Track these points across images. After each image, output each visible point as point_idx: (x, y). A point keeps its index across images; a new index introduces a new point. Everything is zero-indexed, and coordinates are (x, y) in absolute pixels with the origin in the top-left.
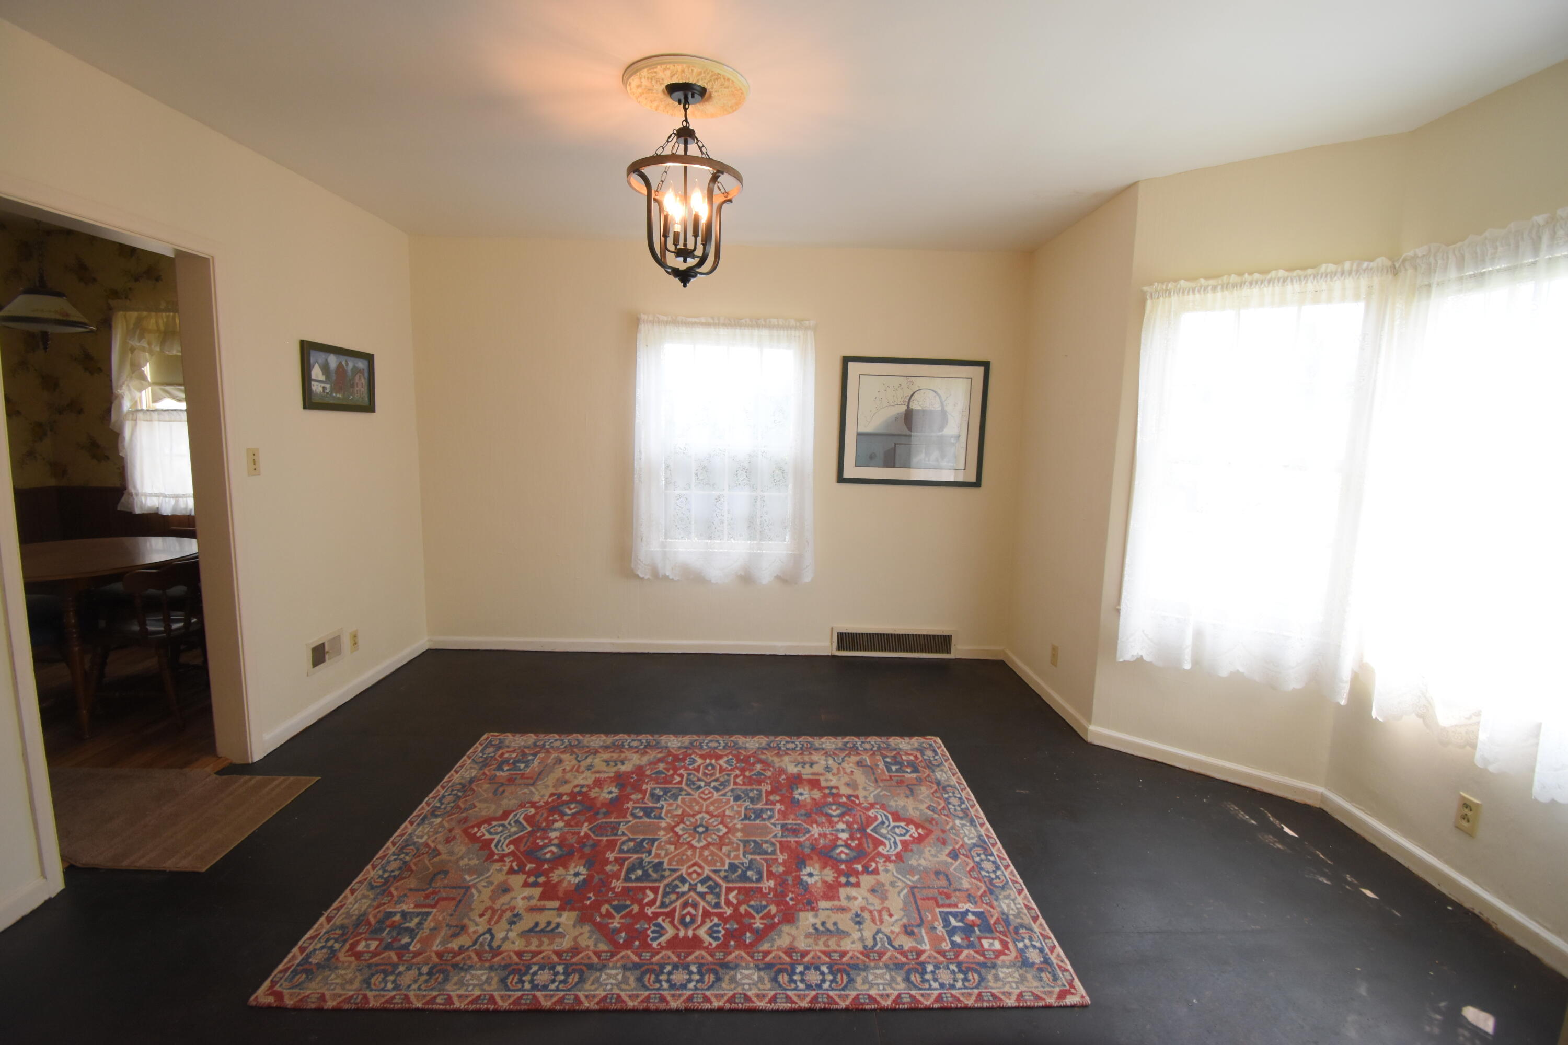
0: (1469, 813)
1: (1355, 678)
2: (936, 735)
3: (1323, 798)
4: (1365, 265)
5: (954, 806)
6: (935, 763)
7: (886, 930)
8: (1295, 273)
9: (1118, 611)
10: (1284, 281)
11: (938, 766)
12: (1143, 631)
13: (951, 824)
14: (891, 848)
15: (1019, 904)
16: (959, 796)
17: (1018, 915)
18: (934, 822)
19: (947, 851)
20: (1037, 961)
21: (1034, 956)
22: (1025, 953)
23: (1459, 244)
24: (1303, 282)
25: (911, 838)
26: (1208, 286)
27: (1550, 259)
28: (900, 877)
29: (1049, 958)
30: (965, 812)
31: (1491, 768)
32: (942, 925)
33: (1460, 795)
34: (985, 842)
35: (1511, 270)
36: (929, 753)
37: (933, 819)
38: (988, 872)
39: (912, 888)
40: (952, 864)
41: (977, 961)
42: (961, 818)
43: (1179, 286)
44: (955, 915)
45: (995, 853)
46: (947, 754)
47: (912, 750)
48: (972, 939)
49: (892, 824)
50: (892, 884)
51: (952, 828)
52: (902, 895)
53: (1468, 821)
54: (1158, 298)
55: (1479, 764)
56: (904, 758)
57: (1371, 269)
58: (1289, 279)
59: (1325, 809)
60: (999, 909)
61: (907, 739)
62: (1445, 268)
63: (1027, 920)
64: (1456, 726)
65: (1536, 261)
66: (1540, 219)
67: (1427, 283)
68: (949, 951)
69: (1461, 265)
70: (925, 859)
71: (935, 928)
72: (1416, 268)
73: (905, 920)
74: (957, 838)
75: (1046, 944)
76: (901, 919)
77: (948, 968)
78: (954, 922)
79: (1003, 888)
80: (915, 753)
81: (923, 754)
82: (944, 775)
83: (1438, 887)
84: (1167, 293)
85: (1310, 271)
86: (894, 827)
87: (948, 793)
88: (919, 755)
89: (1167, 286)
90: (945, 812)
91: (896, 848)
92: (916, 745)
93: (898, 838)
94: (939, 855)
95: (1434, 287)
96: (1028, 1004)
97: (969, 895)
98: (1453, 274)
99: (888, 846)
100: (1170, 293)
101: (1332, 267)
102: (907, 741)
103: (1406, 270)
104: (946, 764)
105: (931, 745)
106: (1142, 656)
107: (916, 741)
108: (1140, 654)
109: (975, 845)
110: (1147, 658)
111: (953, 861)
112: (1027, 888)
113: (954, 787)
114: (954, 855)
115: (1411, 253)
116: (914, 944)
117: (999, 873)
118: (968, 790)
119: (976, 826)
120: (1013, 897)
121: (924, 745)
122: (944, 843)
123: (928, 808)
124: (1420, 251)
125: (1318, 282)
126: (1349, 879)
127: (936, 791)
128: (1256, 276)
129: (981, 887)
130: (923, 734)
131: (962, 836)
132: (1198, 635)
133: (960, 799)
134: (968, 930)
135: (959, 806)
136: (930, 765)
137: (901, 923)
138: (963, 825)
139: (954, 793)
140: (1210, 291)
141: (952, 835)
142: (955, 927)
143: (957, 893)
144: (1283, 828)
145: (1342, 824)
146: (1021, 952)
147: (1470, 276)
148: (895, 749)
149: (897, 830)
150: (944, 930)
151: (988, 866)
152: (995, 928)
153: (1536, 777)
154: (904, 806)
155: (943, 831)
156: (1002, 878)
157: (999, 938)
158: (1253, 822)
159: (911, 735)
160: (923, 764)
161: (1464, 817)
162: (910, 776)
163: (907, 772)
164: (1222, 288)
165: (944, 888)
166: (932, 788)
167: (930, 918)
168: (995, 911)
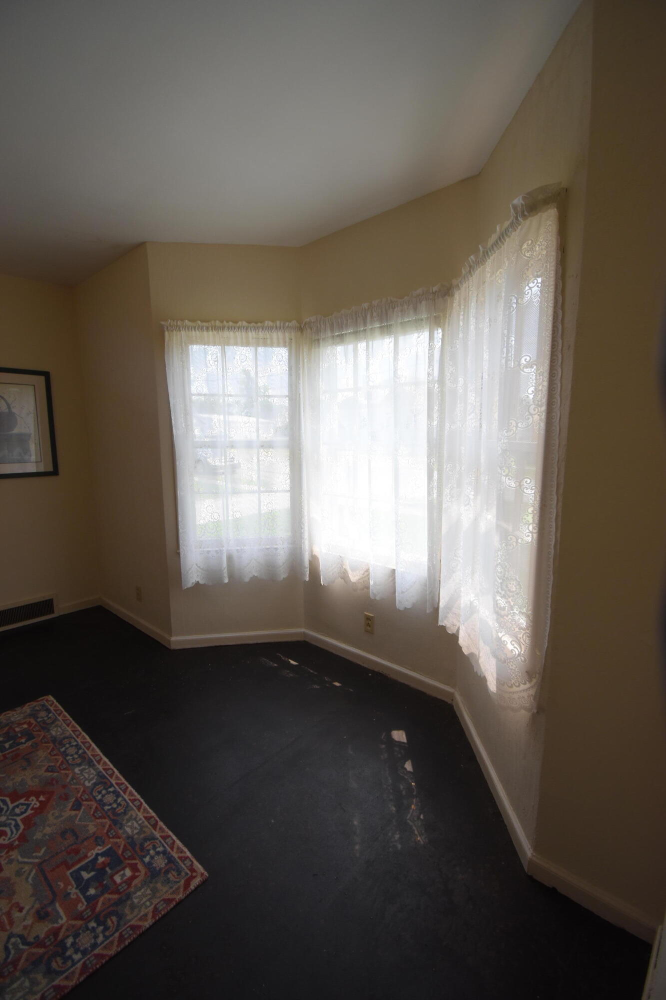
0: (370, 622)
1: (311, 563)
2: (47, 694)
3: (304, 634)
4: (287, 324)
5: (72, 755)
6: (49, 721)
7: (17, 930)
8: (252, 325)
9: (179, 554)
10: (247, 329)
11: (53, 723)
12: (197, 564)
13: (70, 776)
14: (12, 833)
15: (140, 819)
16: (75, 743)
17: (141, 831)
18: (54, 782)
19: (70, 805)
20: (163, 865)
21: (160, 862)
22: (152, 864)
23: (330, 317)
24: (257, 331)
25: (32, 812)
26: (203, 327)
27: (371, 328)
28: (26, 860)
29: (172, 856)
30: (83, 757)
31: (377, 598)
32: (75, 886)
33: (365, 615)
34: (104, 777)
35: (355, 333)
36: (43, 714)
37: (53, 779)
38: (110, 804)
39: (40, 864)
40: (76, 815)
41: (112, 902)
42: (80, 765)
43: (184, 324)
44: (84, 868)
45: (114, 782)
46: (60, 707)
47: (25, 718)
48: (105, 882)
49: (11, 806)
50: (19, 873)
51: (73, 779)
52: (30, 880)
53: (370, 626)
54: (172, 331)
55: (372, 597)
56: (17, 729)
57: (290, 327)
58: (249, 328)
59: (307, 640)
60: (124, 836)
61: (19, 710)
62: (325, 330)
63: (149, 830)
64: (359, 579)
65: (366, 329)
66: (366, 305)
67: (317, 338)
68: (85, 910)
69: (332, 330)
70: (49, 826)
71: (69, 894)
72: (311, 329)
73: (37, 906)
74: (78, 787)
75: (167, 844)
76: (33, 907)
77: (88, 929)
78: (86, 875)
79: (125, 813)
80: (28, 720)
81: (36, 718)
82: (59, 729)
83: (363, 665)
84: (178, 328)
85: (259, 324)
86: (14, 808)
87: (64, 745)
88: (32, 721)
89: (177, 323)
90: (64, 766)
91: (17, 830)
92: (28, 711)
93: (18, 819)
94: (63, 814)
95: (321, 342)
96: (163, 913)
97: (96, 838)
98: (329, 334)
99: (9, 833)
100: (179, 328)
101: (271, 324)
102: (18, 712)
103: (307, 329)
104: (60, 718)
105: (43, 705)
106: (198, 582)
107: (27, 708)
108: (197, 580)
109: (95, 784)
110: (201, 582)
111: (77, 812)
112: (145, 801)
113: (71, 737)
114: (77, 806)
115: (308, 320)
116: (50, 926)
117: (120, 800)
118: (83, 733)
119: (94, 765)
120: (134, 815)
121: (37, 708)
122: (66, 798)
123: (47, 771)
124: (313, 319)
125: (264, 332)
126: (327, 680)
127: (53, 750)
128: (231, 324)
129: (106, 823)
130: (34, 697)
131: (82, 782)
132: (230, 558)
133: (77, 746)
134: (101, 873)
135: (77, 753)
136: (45, 726)
137: (33, 911)
138: (82, 771)
139: (70, 743)
140: (205, 330)
141: (73, 786)
142: (88, 880)
143: (85, 843)
144: (290, 662)
145: (315, 646)
146: (149, 866)
147: (337, 336)
148: (7, 725)
149: (17, 811)
150: (77, 891)
151: (109, 798)
152: (124, 857)
153: (397, 598)
154: (22, 780)
155: (64, 787)
156: (123, 803)
157: (128, 864)
158: (275, 665)
159: (22, 703)
160: (37, 728)
161: (368, 625)
162: (25, 745)
163: (22, 743)
164: (212, 329)
165: (72, 845)
166: (48, 749)
167: (62, 885)
168: (121, 840)
